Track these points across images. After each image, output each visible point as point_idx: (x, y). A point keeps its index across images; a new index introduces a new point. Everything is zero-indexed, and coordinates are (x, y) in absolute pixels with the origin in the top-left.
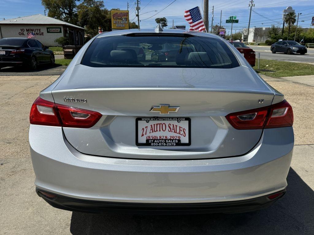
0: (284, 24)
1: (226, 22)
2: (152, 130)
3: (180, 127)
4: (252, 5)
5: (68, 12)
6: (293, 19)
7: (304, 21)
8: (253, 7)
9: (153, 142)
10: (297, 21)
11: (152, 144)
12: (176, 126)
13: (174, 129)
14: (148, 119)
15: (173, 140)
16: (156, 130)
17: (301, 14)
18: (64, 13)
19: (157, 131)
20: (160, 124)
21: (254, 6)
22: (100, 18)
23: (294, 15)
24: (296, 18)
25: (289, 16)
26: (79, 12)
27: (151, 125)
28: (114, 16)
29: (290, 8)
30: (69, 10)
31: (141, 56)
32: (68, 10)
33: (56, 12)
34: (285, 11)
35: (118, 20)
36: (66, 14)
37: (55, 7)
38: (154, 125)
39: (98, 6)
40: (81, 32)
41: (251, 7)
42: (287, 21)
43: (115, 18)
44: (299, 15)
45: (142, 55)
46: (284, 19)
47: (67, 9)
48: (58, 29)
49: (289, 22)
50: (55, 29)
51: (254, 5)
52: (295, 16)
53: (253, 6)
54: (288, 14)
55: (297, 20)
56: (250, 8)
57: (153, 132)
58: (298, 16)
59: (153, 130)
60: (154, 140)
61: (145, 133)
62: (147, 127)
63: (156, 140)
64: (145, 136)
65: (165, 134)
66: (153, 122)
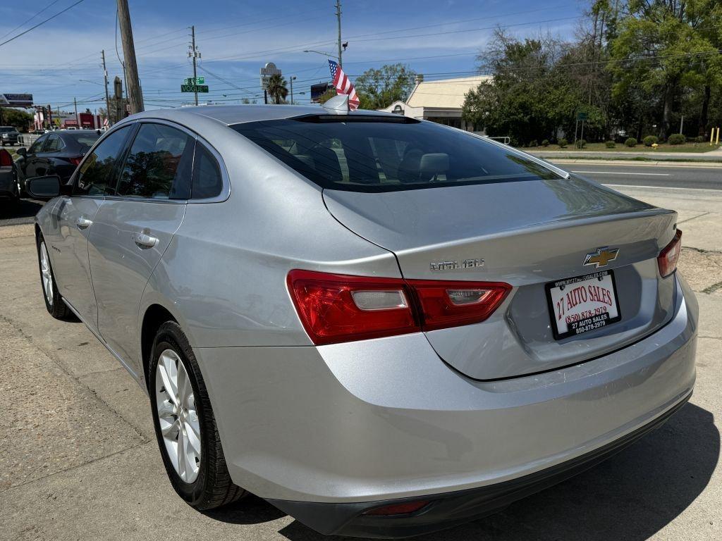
0: (266, 97)
1: (183, 91)
2: (570, 303)
3: (603, 289)
4: (196, 54)
6: (282, 87)
7: (304, 93)
8: (198, 60)
9: (578, 327)
10: (290, 93)
11: (577, 331)
12: (598, 288)
13: (596, 295)
14: (561, 283)
15: (600, 315)
16: (575, 303)
17: (295, 78)
19: (577, 303)
20: (577, 289)
21: (200, 57)
23: (283, 81)
24: (288, 87)
25: (274, 82)
27: (568, 294)
29: (271, 65)
31: (9, 171)
34: (264, 71)
38: (571, 292)
41: (194, 58)
42: (272, 93)
44: (293, 81)
45: (11, 167)
46: (265, 88)
49: (277, 94)
51: (200, 54)
52: (285, 83)
53: (198, 55)
54: (271, 79)
55: (290, 90)
56: (191, 59)
57: (572, 307)
58: (291, 83)
59: (572, 304)
60: (578, 322)
61: (561, 312)
62: (562, 299)
63: (581, 321)
64: (564, 318)
65: (587, 307)
66: (569, 288)
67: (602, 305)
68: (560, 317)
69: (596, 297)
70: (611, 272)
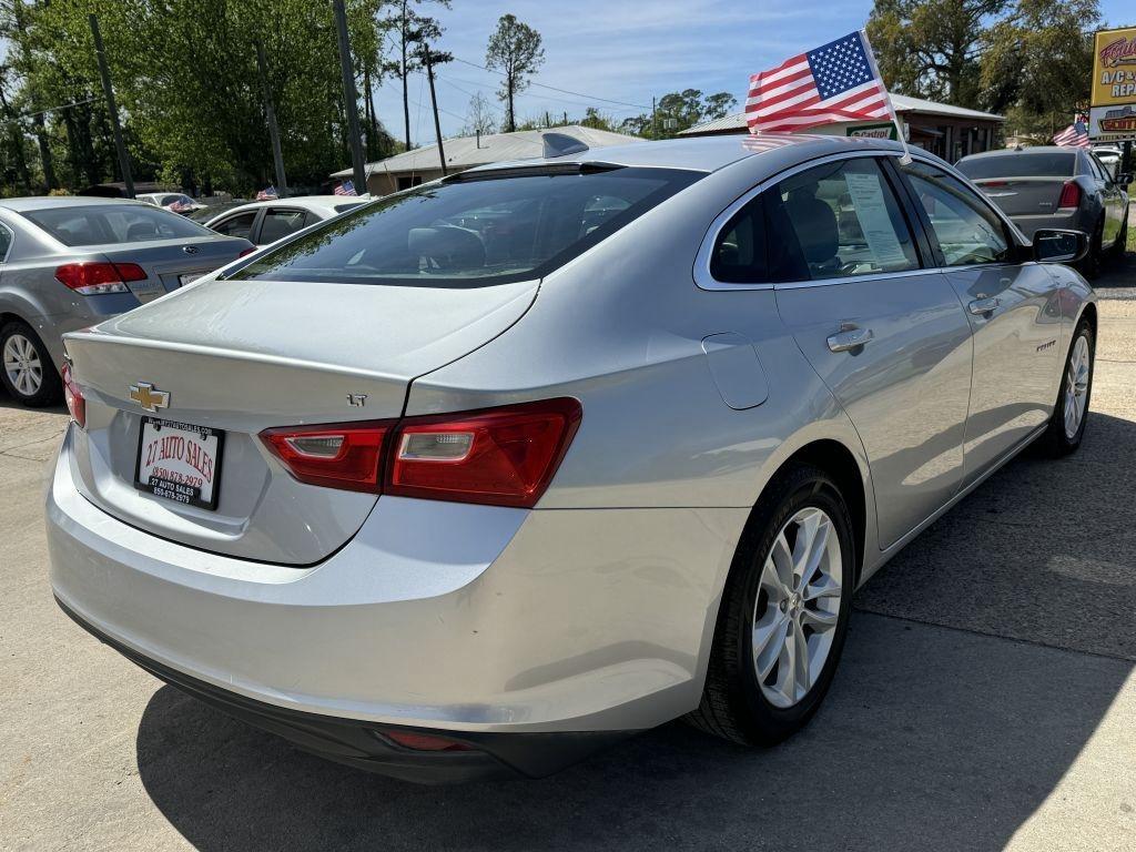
2: (163, 451)
3: (205, 454)
5: (947, 62)
9: (158, 487)
11: (155, 491)
12: (199, 449)
14: (156, 422)
16: (168, 454)
18: (933, 65)
19: (170, 456)
20: (175, 439)
22: (1074, 65)
26: (988, 56)
27: (163, 440)
28: (1105, 53)
30: (951, 52)
32: (947, 56)
33: (902, 70)
35: (1126, 68)
36: (939, 68)
37: (899, 52)
38: (167, 439)
39: (1072, 21)
40: (981, 133)
43: (1110, 61)
47: (943, 52)
48: (884, 130)
50: (874, 131)
57: (164, 458)
59: (165, 455)
60: (160, 479)
61: (151, 458)
62: (156, 442)
63: (163, 480)
64: (152, 466)
65: (180, 468)
66: (166, 432)
67: (200, 476)
68: (148, 464)
69: (193, 460)
70: (221, 436)
